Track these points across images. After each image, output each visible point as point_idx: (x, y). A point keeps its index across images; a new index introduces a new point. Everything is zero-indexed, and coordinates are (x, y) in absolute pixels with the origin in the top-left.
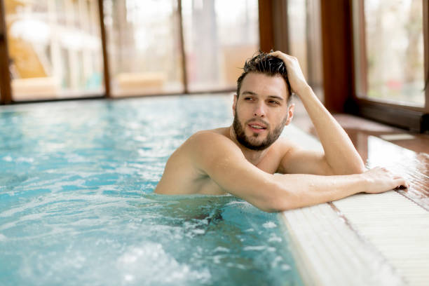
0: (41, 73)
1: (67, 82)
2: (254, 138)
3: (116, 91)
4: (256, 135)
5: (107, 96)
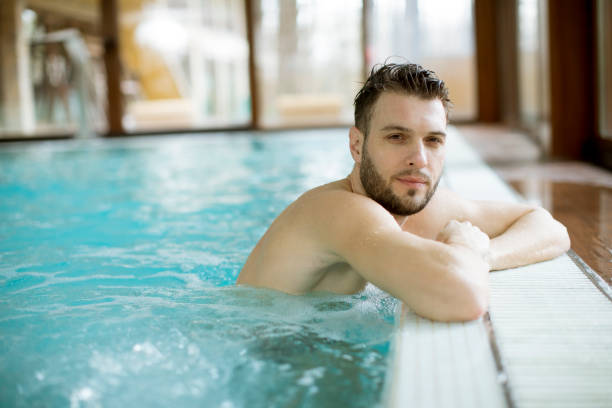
0: (174, 94)
1: (211, 108)
2: (409, 197)
3: (269, 118)
4: (412, 193)
5: (253, 127)
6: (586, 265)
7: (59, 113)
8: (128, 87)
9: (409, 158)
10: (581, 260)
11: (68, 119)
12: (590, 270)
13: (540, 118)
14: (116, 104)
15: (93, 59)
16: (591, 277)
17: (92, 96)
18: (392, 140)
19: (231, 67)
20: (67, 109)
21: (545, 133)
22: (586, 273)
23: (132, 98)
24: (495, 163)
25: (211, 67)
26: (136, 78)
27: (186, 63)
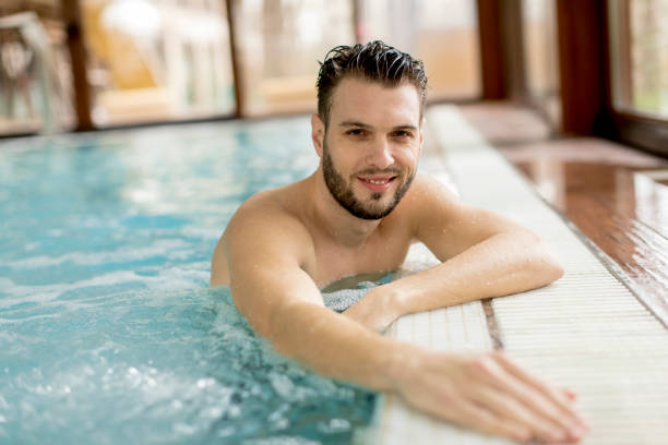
0: (149, 83)
1: (192, 96)
2: (373, 202)
3: (254, 105)
4: (377, 197)
5: (238, 116)
6: (598, 248)
7: (20, 109)
8: (96, 76)
9: (371, 157)
10: (593, 244)
11: (31, 114)
12: (602, 254)
13: (549, 94)
14: (83, 95)
15: (55, 46)
16: (603, 261)
17: (56, 86)
18: (352, 136)
19: (211, 50)
20: (28, 102)
21: (554, 109)
22: (598, 257)
23: (101, 89)
24: (502, 144)
25: (189, 51)
26: (105, 65)
27: (160, 47)
